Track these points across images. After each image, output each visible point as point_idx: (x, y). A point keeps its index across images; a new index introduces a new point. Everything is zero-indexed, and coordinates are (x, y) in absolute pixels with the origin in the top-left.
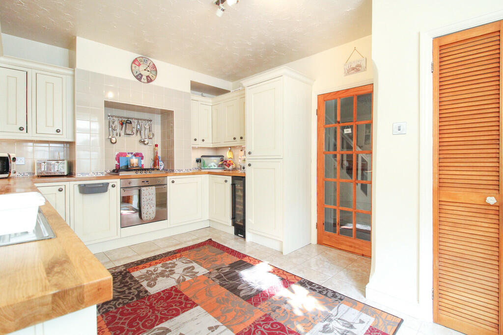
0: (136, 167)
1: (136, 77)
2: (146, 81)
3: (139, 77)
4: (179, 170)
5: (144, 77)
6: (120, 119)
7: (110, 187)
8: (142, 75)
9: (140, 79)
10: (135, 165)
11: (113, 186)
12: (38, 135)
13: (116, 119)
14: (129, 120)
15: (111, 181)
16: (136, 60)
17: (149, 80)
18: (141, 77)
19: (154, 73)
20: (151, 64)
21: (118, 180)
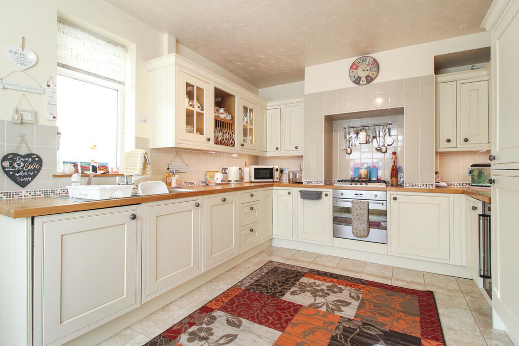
0: (364, 178)
1: (355, 82)
2: (365, 82)
3: (357, 81)
4: (411, 185)
5: (363, 79)
6: (355, 129)
7: (323, 195)
8: (360, 78)
9: (358, 83)
10: (363, 176)
11: (326, 195)
12: (286, 152)
13: (352, 130)
14: (365, 128)
15: (325, 191)
16: (354, 64)
17: (369, 80)
18: (359, 81)
19: (375, 69)
20: (371, 60)
21: (331, 190)
